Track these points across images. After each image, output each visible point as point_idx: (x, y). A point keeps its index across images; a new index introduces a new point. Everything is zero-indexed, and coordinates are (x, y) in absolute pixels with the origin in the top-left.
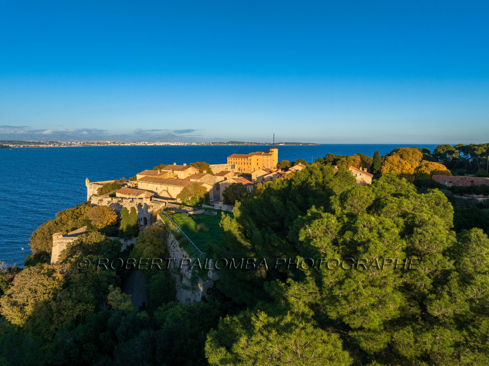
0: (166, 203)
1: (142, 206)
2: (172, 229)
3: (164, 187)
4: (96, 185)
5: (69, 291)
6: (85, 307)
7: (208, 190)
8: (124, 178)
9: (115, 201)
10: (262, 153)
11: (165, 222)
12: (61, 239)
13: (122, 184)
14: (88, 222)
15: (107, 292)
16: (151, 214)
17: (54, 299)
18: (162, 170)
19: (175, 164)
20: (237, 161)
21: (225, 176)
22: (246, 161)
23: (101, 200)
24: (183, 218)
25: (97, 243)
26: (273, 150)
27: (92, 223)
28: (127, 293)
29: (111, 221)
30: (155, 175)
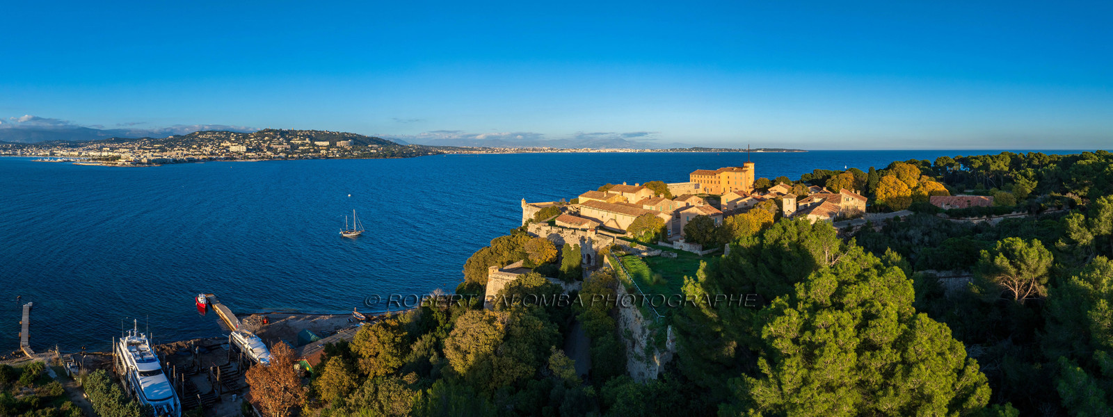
0: (614, 237)
1: (585, 240)
2: (623, 278)
3: (612, 215)
4: (532, 207)
5: (509, 345)
6: (526, 369)
7: (666, 221)
8: (564, 200)
9: (554, 231)
10: (734, 169)
11: (614, 267)
12: (496, 274)
13: (561, 207)
14: (524, 255)
15: (549, 354)
16: (596, 252)
17: (495, 352)
18: (609, 192)
19: (625, 184)
20: (703, 178)
21: (687, 201)
22: (713, 179)
23: (539, 229)
24: (636, 263)
25: (536, 287)
26: (748, 164)
27: (529, 257)
28: (571, 358)
29: (550, 257)
30: (600, 198)
